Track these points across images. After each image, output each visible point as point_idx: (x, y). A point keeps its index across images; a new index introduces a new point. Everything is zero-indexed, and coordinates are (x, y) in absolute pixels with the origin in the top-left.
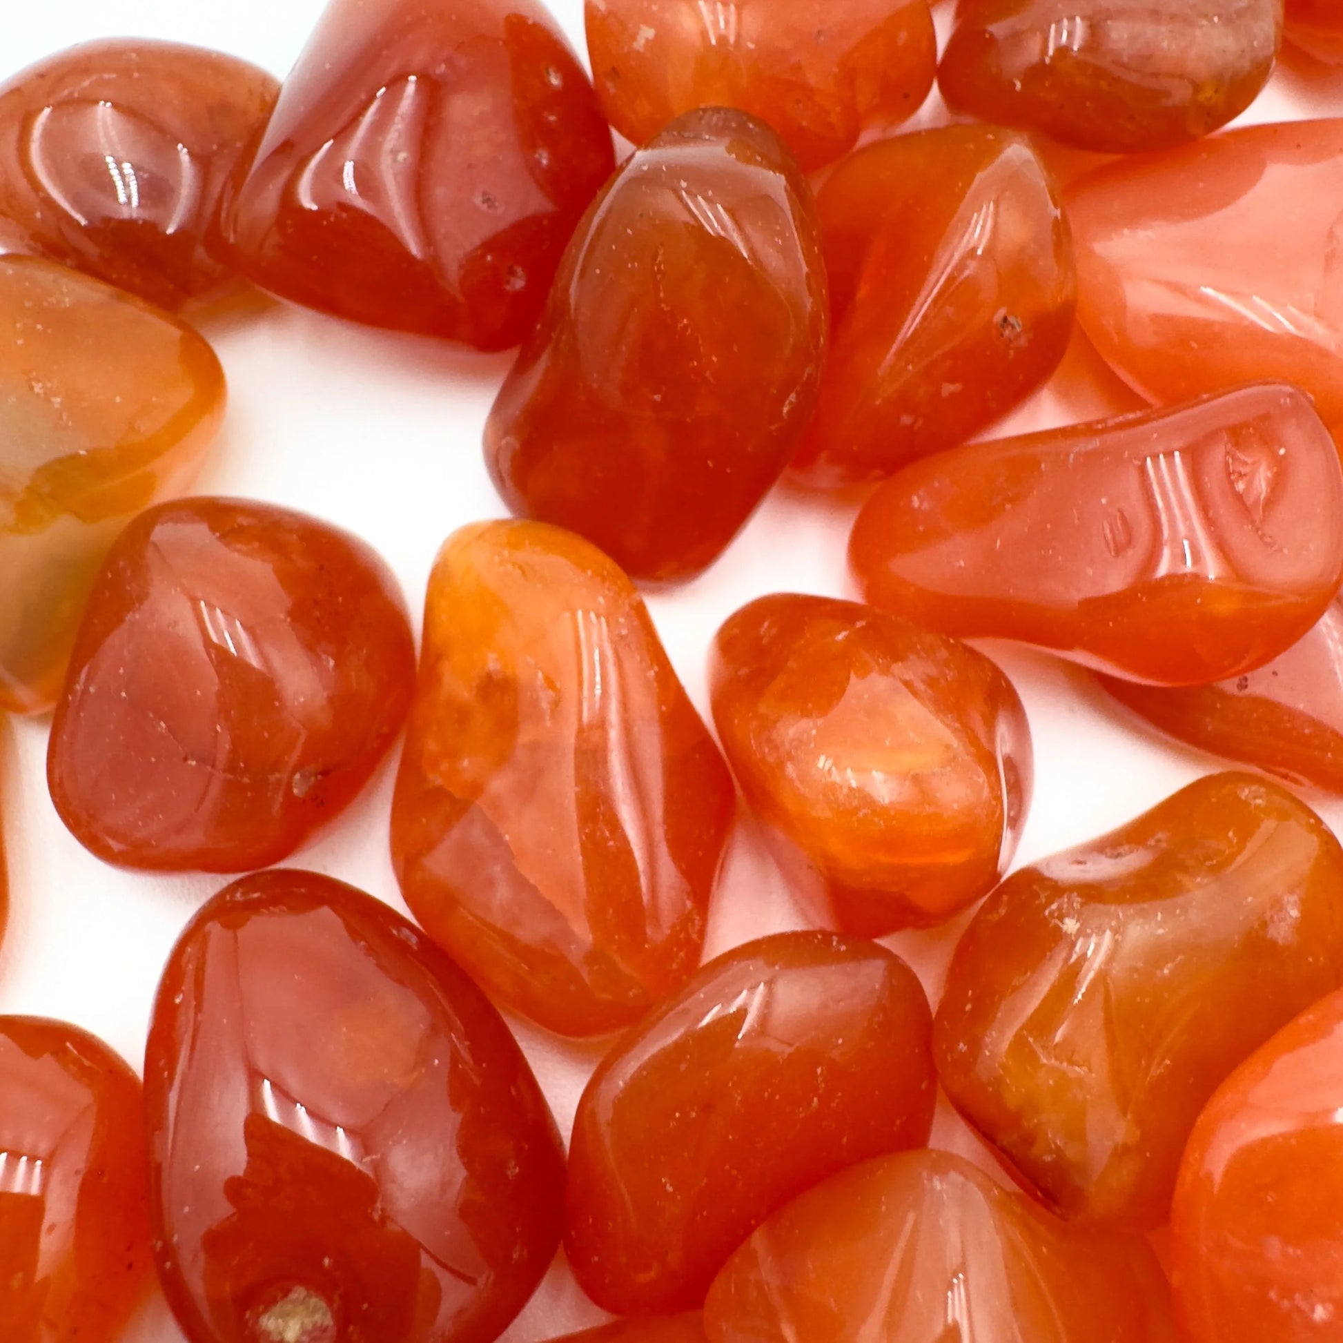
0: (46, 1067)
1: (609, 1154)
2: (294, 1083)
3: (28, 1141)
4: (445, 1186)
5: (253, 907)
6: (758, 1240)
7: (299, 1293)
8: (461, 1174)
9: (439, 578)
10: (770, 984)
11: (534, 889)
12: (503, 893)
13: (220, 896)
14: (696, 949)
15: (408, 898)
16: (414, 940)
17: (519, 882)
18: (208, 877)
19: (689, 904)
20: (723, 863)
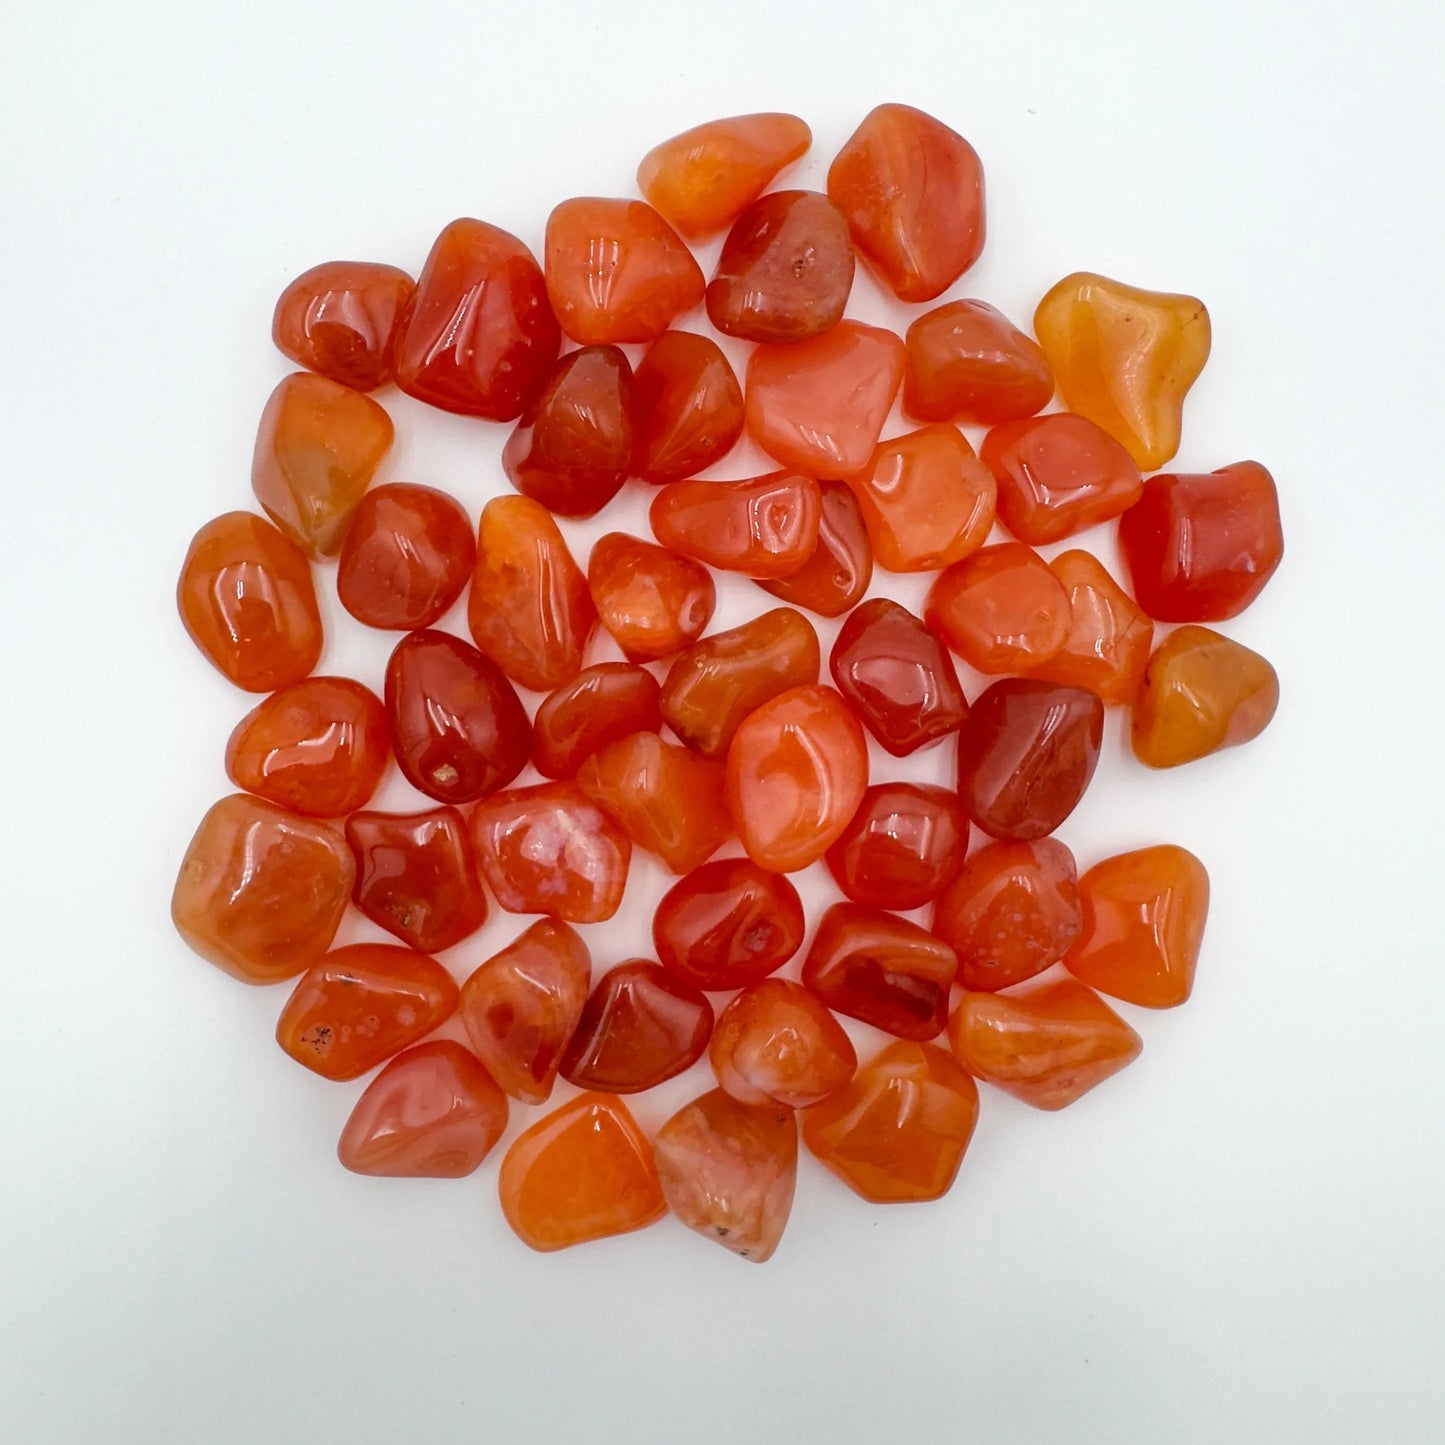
0: (346, 693)
1: (547, 728)
2: (437, 699)
3: (344, 717)
4: (491, 737)
5: (419, 644)
6: (593, 757)
7: (446, 766)
8: (497, 734)
9: (485, 516)
10: (602, 679)
11: (522, 644)
12: (510, 643)
13: (405, 638)
14: (580, 666)
15: (475, 640)
16: (478, 656)
17: (517, 640)
18: (400, 632)
19: (576, 651)
20: (592, 634)
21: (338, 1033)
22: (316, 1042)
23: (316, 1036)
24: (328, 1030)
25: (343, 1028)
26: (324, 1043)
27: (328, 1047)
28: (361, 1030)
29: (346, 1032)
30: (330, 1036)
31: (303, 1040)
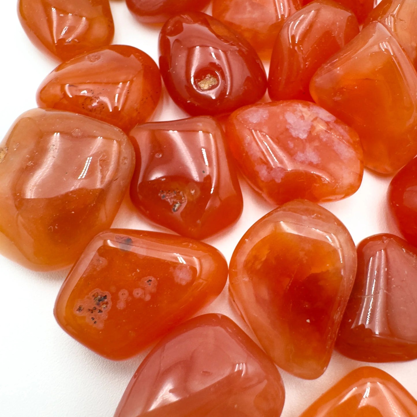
21: (115, 299)
22: (92, 311)
23: (92, 304)
24: (105, 297)
25: (120, 294)
26: (100, 311)
27: (104, 316)
28: (138, 293)
29: (123, 295)
30: (107, 303)
31: (80, 309)
